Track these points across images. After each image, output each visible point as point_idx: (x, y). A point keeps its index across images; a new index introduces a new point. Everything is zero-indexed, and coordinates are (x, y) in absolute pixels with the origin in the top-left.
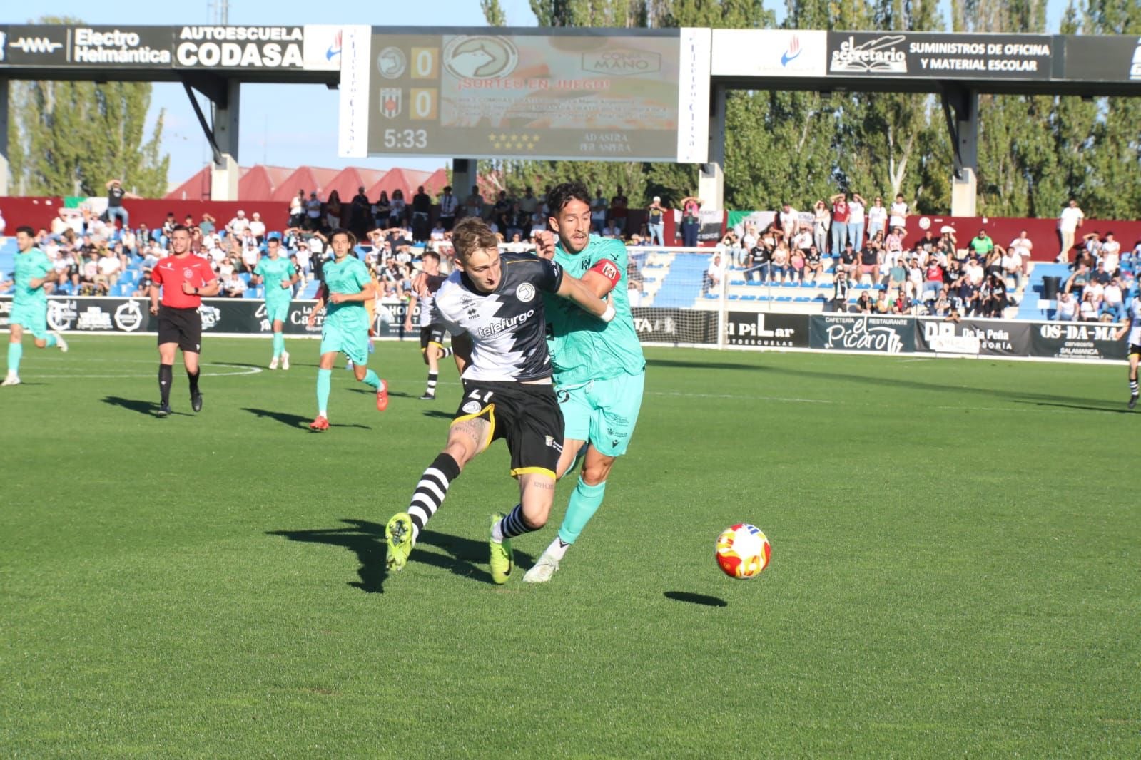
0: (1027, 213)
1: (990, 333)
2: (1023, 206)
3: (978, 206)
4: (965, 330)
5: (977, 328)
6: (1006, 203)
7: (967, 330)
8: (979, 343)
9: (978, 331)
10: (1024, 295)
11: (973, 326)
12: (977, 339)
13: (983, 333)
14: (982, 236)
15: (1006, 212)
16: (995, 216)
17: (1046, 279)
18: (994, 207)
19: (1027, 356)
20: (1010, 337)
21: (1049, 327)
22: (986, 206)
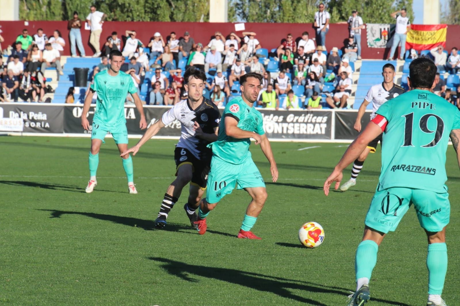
0: (61, 16)
1: (32, 114)
2: (58, 11)
3: (21, 11)
4: (11, 113)
5: (21, 111)
6: (44, 9)
7: (13, 112)
8: (22, 123)
9: (22, 113)
10: (59, 83)
11: (18, 109)
12: (21, 120)
13: (26, 115)
14: (25, 35)
15: (45, 16)
16: (36, 20)
17: (76, 70)
18: (35, 12)
19: (62, 133)
20: (47, 117)
21: (79, 109)
22: (28, 11)
